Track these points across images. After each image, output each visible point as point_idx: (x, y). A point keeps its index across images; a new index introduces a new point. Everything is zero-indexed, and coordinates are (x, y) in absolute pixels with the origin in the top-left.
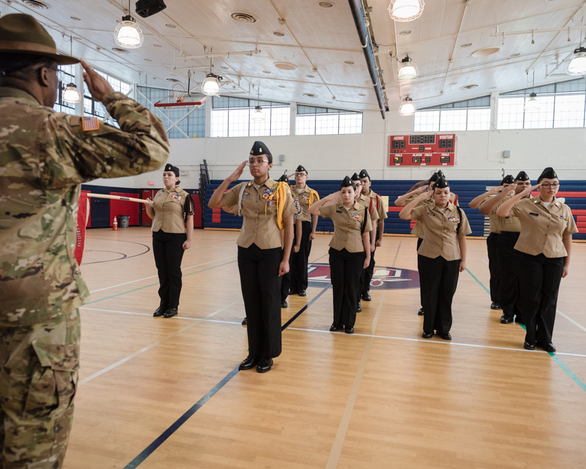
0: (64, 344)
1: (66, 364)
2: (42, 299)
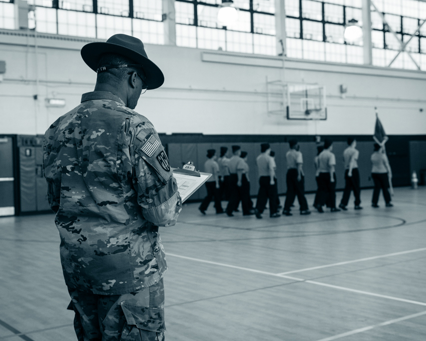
0: (148, 306)
1: (150, 325)
2: (129, 272)
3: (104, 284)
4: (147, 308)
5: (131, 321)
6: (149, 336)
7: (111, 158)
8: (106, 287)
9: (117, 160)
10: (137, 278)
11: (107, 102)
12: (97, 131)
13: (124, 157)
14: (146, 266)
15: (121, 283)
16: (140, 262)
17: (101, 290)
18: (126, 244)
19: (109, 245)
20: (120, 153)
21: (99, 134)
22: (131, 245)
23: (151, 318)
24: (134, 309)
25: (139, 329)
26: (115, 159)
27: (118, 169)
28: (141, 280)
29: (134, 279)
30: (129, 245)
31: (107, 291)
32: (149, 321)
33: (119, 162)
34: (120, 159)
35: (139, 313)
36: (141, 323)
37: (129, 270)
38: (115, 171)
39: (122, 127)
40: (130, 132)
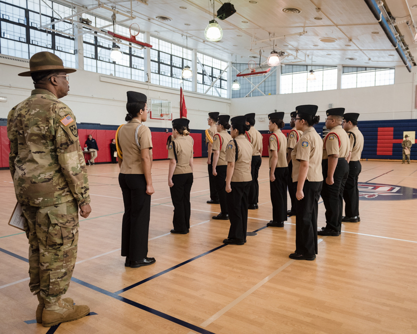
0: (66, 214)
1: (67, 224)
2: (51, 194)
3: (36, 200)
4: (65, 215)
5: (54, 221)
6: (67, 230)
7: (43, 126)
8: (37, 202)
9: (46, 126)
10: (57, 197)
11: (44, 96)
12: (35, 110)
13: (50, 125)
14: (63, 191)
15: (46, 200)
16: (59, 188)
17: (34, 203)
18: (50, 178)
19: (39, 178)
20: (47, 122)
21: (36, 111)
22: (53, 179)
23: (68, 220)
24: (57, 216)
25: (60, 226)
26: (45, 126)
27: (46, 132)
28: (59, 199)
29: (54, 197)
30: (52, 179)
31: (37, 204)
32: (67, 222)
33: (47, 128)
34: (48, 126)
35: (60, 218)
36: (61, 223)
37: (51, 192)
38: (44, 132)
39: (50, 108)
40: (56, 112)
